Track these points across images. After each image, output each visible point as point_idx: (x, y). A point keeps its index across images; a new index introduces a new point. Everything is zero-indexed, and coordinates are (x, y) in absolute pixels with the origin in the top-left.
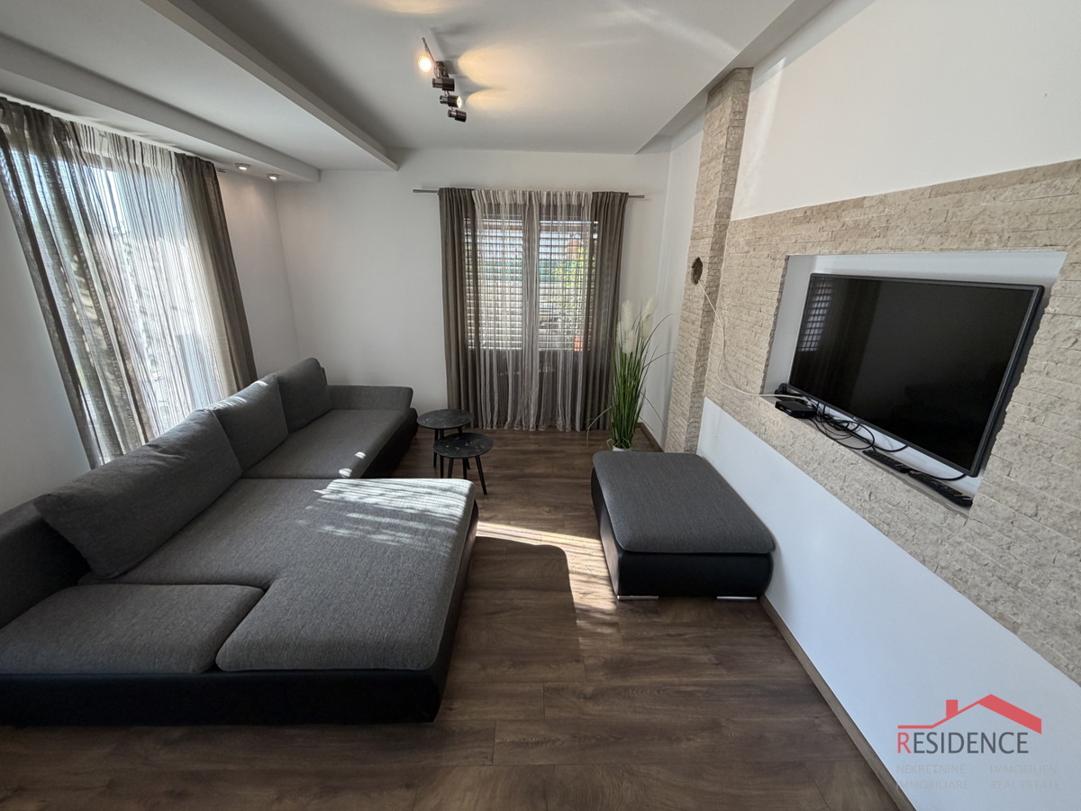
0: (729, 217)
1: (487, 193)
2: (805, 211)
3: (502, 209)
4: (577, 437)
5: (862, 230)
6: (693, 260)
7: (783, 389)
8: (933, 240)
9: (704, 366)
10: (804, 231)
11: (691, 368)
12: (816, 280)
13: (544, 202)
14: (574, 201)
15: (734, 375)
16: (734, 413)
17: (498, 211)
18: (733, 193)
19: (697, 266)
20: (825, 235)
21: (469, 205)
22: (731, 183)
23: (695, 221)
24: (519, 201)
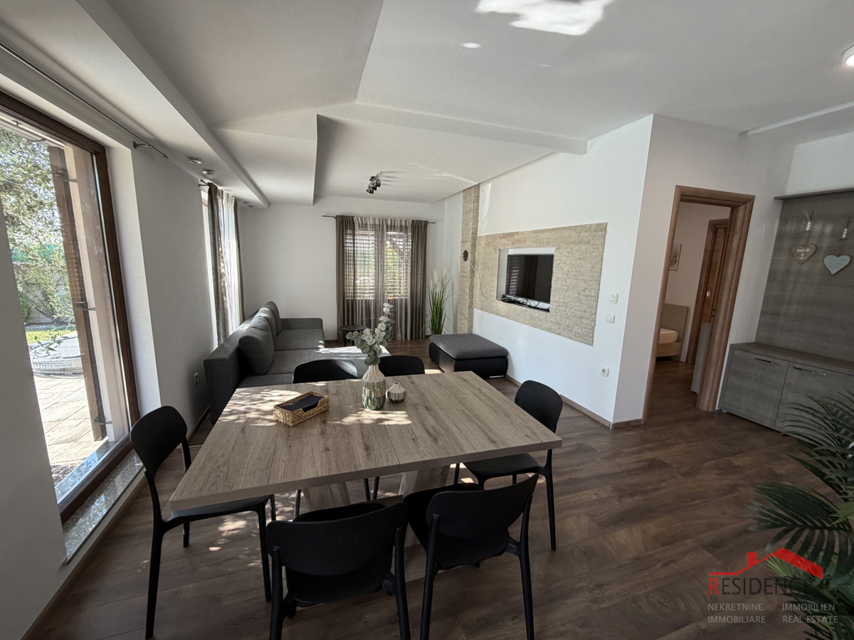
0: (477, 234)
1: (361, 218)
2: (503, 234)
3: (368, 226)
5: (519, 241)
6: (463, 251)
7: (504, 296)
8: (534, 244)
9: (472, 295)
10: (504, 241)
11: (467, 297)
12: (510, 257)
13: (389, 223)
14: (403, 224)
15: (486, 295)
16: (487, 310)
17: (366, 227)
18: (477, 225)
19: (465, 255)
20: (510, 243)
21: (352, 224)
22: (476, 222)
23: (463, 235)
24: (377, 223)
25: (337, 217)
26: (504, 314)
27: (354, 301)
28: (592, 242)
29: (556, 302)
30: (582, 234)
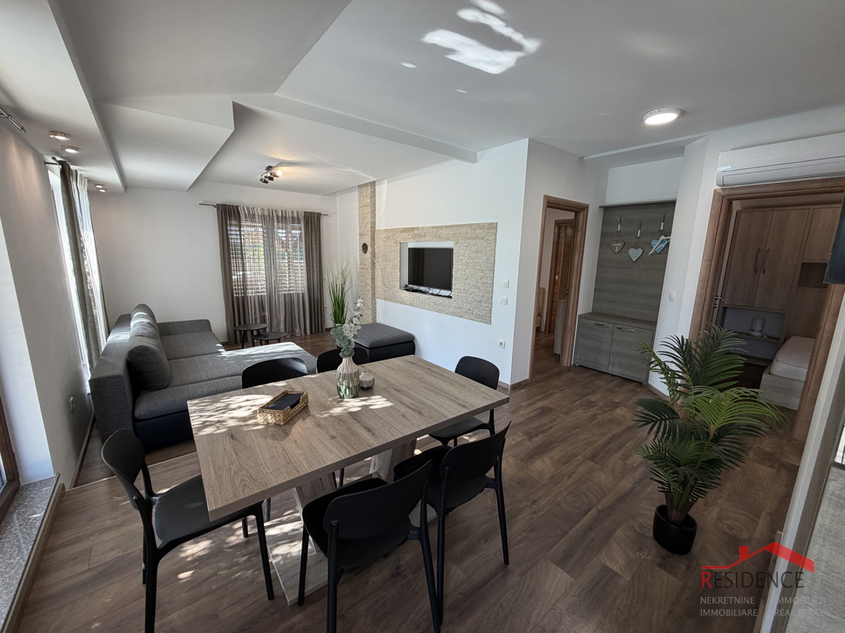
0: (375, 228)
1: (248, 208)
2: (403, 229)
3: (257, 217)
5: (419, 235)
6: (362, 244)
7: (406, 286)
8: (434, 239)
9: (374, 286)
10: (405, 235)
11: (369, 288)
12: (412, 250)
14: (295, 215)
15: (388, 286)
16: (390, 300)
17: (254, 218)
18: (375, 219)
19: (365, 247)
20: (410, 237)
21: (236, 214)
22: (373, 216)
23: (360, 228)
24: (266, 213)
25: (218, 206)
26: (408, 303)
27: (244, 298)
28: (486, 238)
29: (457, 289)
30: (477, 231)
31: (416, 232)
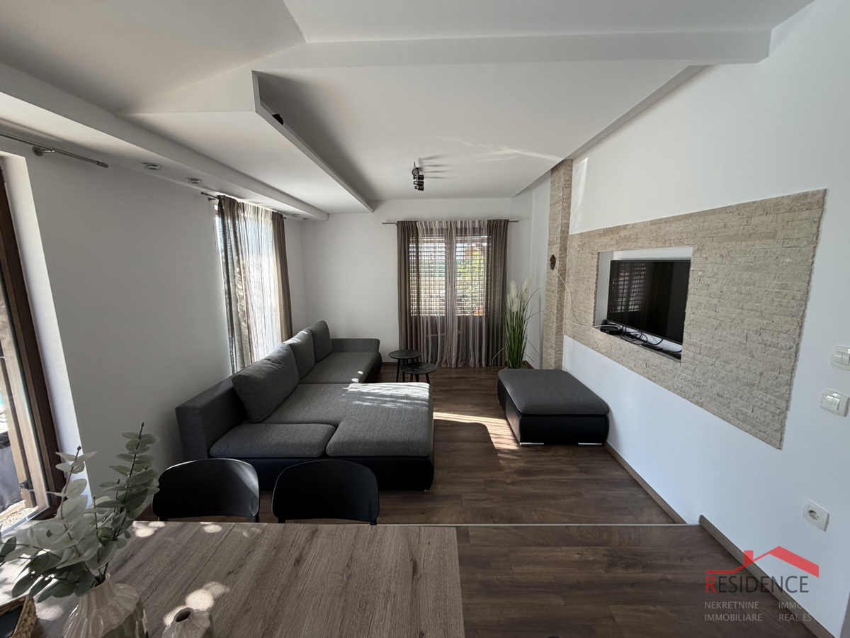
0: (568, 233)
1: (425, 223)
2: (604, 230)
3: (434, 231)
4: (483, 370)
5: (628, 239)
6: (550, 257)
7: (605, 322)
9: (562, 316)
10: (605, 240)
11: (554, 318)
12: (616, 266)
13: (459, 227)
14: (477, 226)
15: (578, 318)
16: (580, 340)
17: (431, 232)
18: (569, 220)
19: (553, 260)
20: (613, 242)
21: (415, 230)
22: (567, 215)
23: (550, 235)
24: (444, 226)
25: (398, 224)
26: (603, 351)
27: (418, 318)
29: (694, 345)
31: (622, 234)
